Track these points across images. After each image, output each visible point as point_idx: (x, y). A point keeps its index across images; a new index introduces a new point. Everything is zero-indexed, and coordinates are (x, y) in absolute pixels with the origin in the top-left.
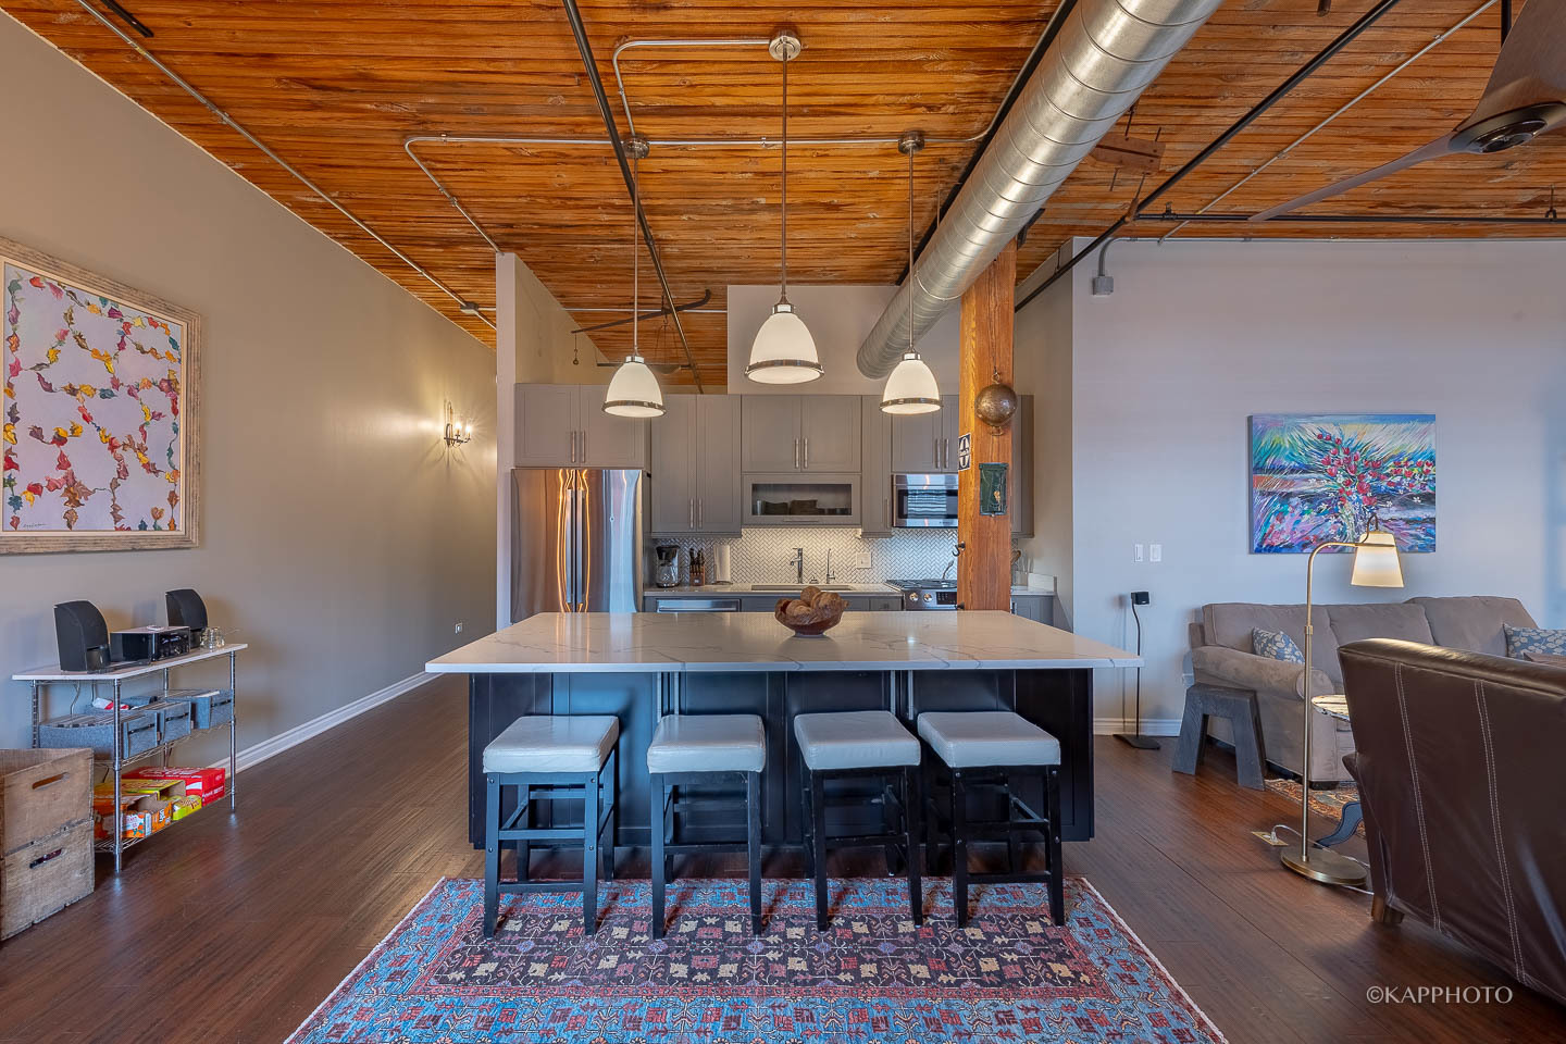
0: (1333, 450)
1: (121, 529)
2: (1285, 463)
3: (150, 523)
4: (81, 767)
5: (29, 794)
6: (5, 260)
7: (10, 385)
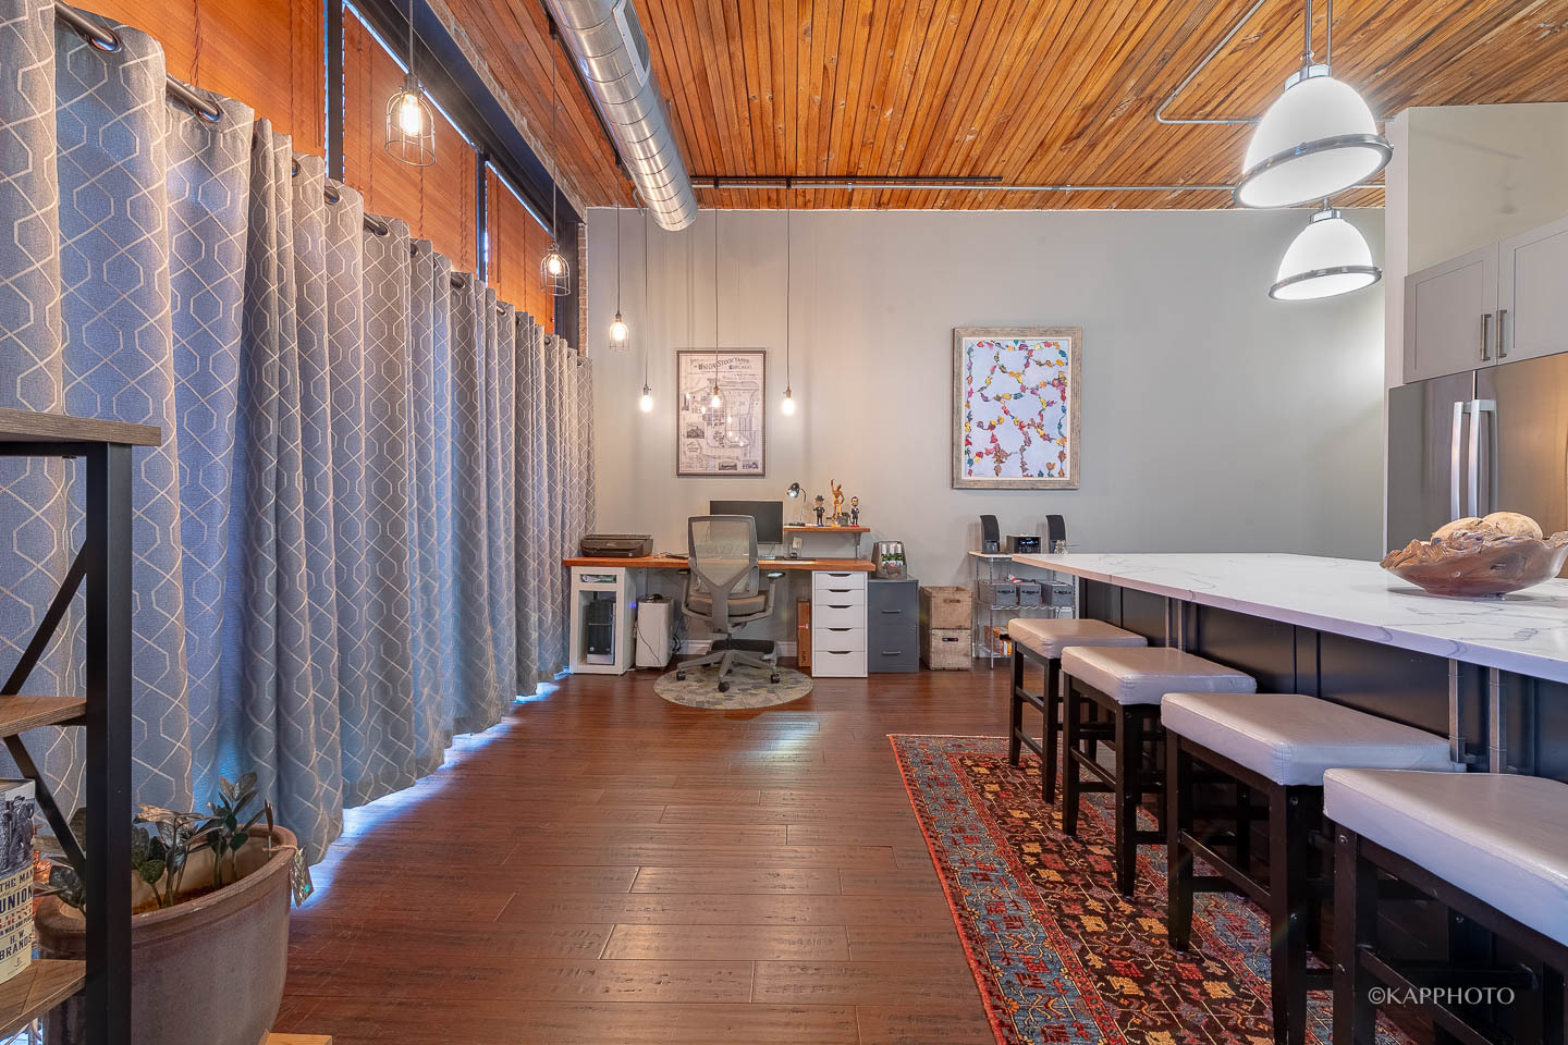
1: (1027, 476)
3: (1046, 472)
4: (967, 602)
5: (943, 604)
6: (964, 339)
7: (968, 402)
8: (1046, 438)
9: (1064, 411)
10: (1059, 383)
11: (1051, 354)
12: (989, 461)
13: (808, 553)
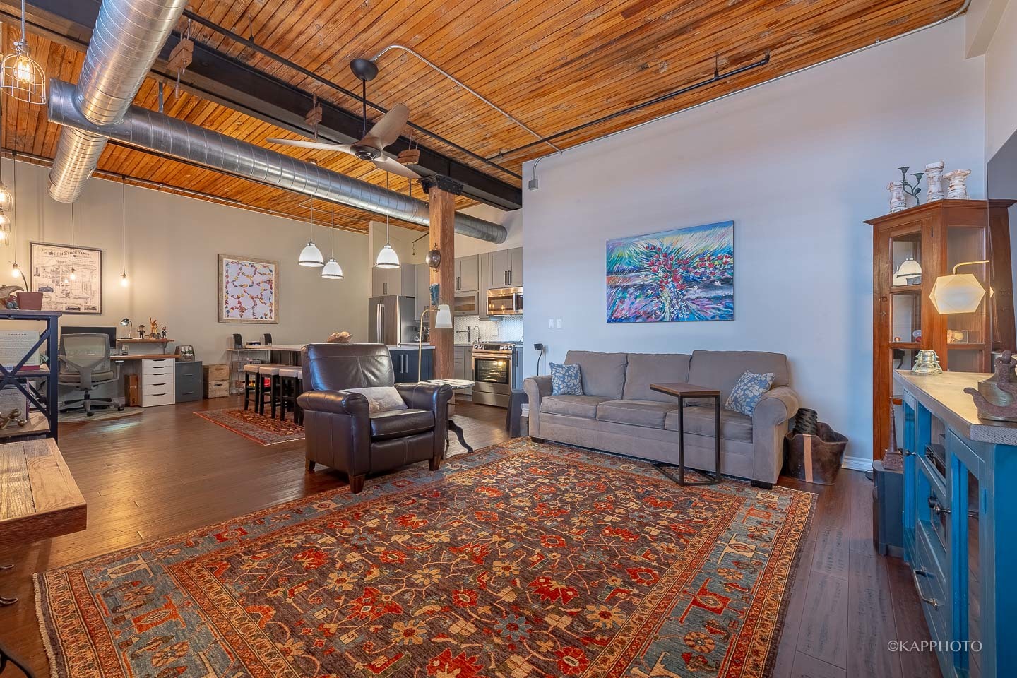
0: (655, 255)
1: (255, 318)
2: (625, 267)
4: (227, 370)
5: (215, 371)
6: (224, 259)
7: (226, 286)
8: (263, 303)
9: (271, 293)
10: (270, 282)
11: (266, 271)
12: (237, 312)
13: (133, 353)
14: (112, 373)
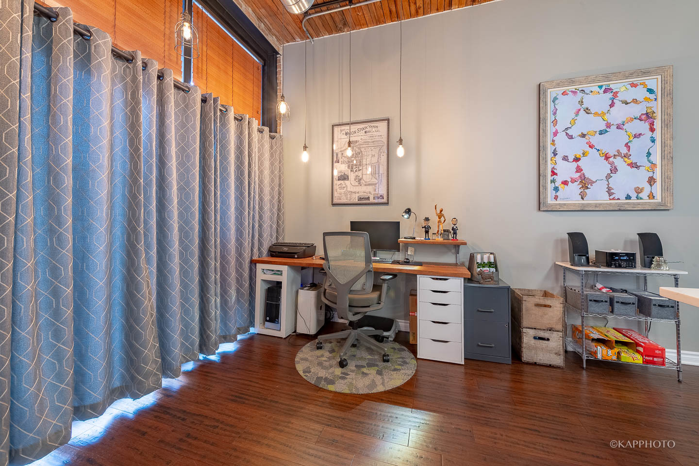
1: (613, 199)
4: (557, 306)
5: (534, 308)
6: (549, 91)
7: (553, 141)
8: (634, 165)
9: (653, 141)
10: (648, 117)
11: (640, 93)
12: (574, 189)
13: (418, 260)
14: (375, 295)
